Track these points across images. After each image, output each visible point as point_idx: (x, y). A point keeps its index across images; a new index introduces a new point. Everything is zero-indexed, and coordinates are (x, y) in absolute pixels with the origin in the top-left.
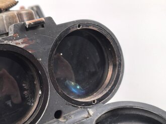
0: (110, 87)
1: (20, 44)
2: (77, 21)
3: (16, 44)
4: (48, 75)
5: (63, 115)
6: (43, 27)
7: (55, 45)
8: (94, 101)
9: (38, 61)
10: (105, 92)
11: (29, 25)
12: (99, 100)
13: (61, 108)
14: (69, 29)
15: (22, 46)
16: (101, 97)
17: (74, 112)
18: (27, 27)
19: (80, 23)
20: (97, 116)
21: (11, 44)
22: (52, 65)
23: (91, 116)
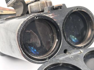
0: (90, 40)
1: (51, 16)
2: (76, 7)
3: (49, 16)
4: (62, 32)
5: (68, 52)
6: (61, 8)
7: (66, 18)
8: (82, 47)
9: (58, 25)
10: (87, 43)
11: (55, 7)
12: (85, 46)
13: (67, 48)
14: (72, 10)
15: (51, 17)
16: (86, 45)
17: (73, 51)
18: (55, 8)
19: (78, 8)
20: (85, 53)
21: (47, 16)
22: (64, 27)
23: (82, 53)
